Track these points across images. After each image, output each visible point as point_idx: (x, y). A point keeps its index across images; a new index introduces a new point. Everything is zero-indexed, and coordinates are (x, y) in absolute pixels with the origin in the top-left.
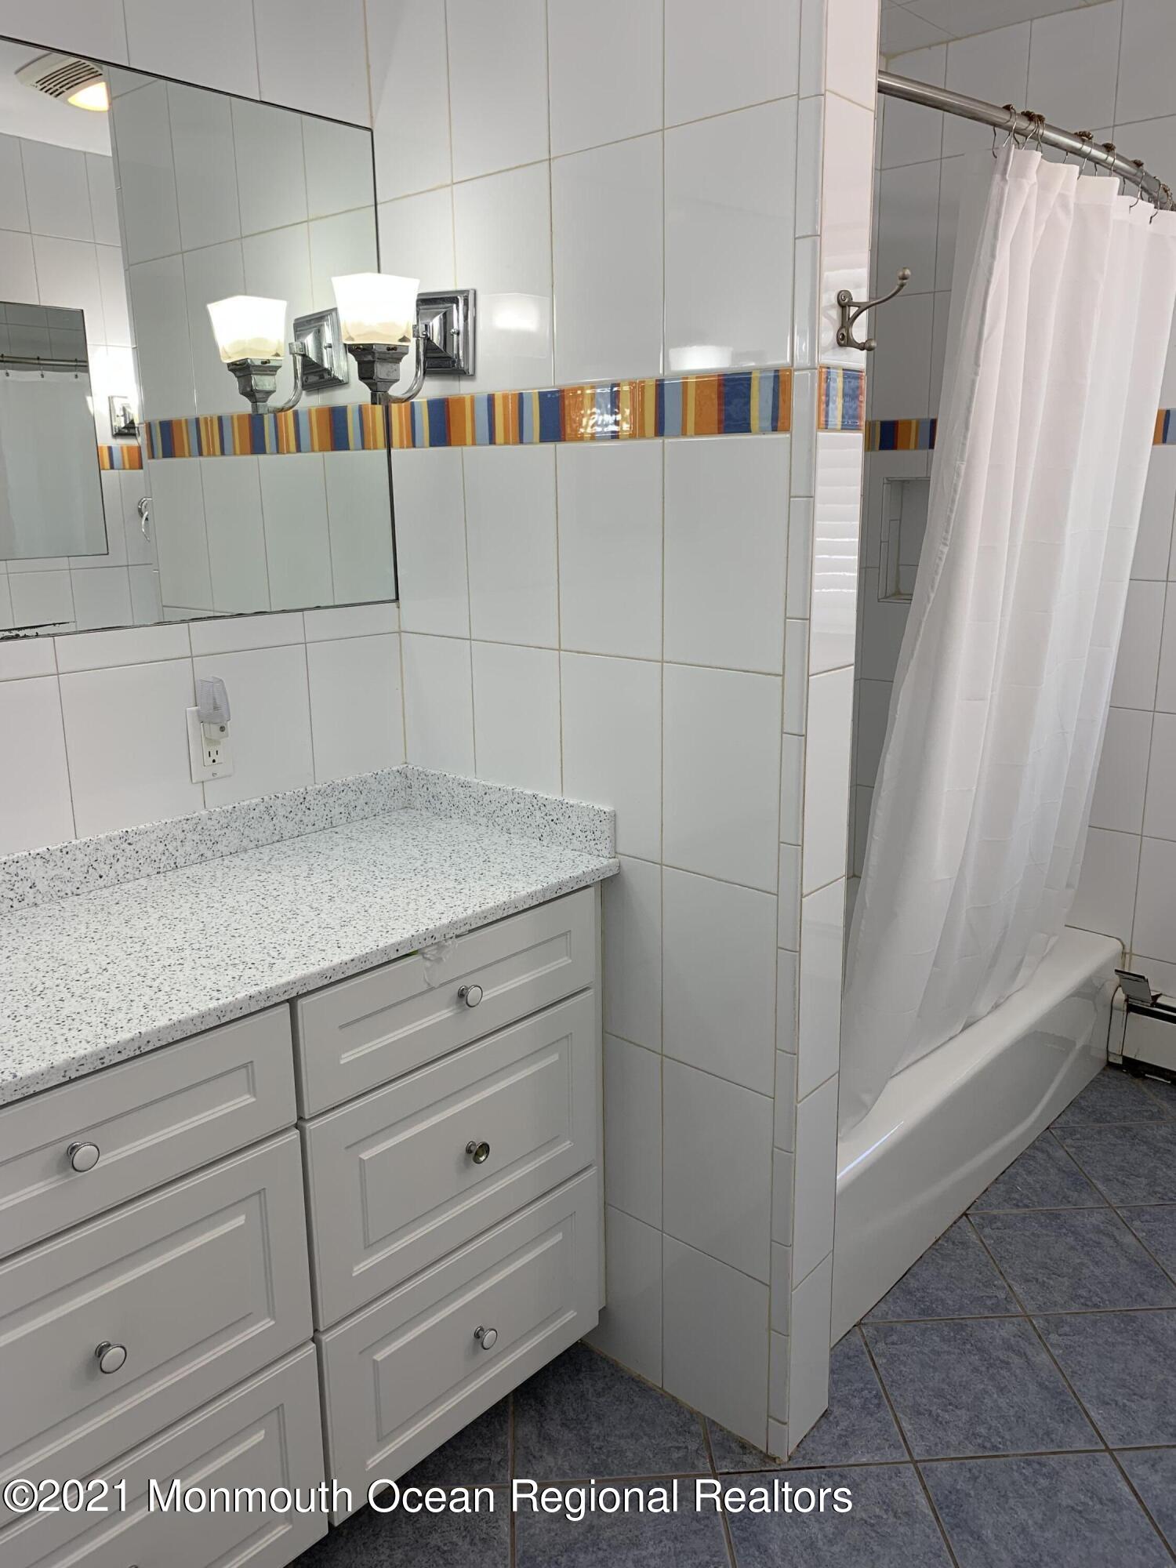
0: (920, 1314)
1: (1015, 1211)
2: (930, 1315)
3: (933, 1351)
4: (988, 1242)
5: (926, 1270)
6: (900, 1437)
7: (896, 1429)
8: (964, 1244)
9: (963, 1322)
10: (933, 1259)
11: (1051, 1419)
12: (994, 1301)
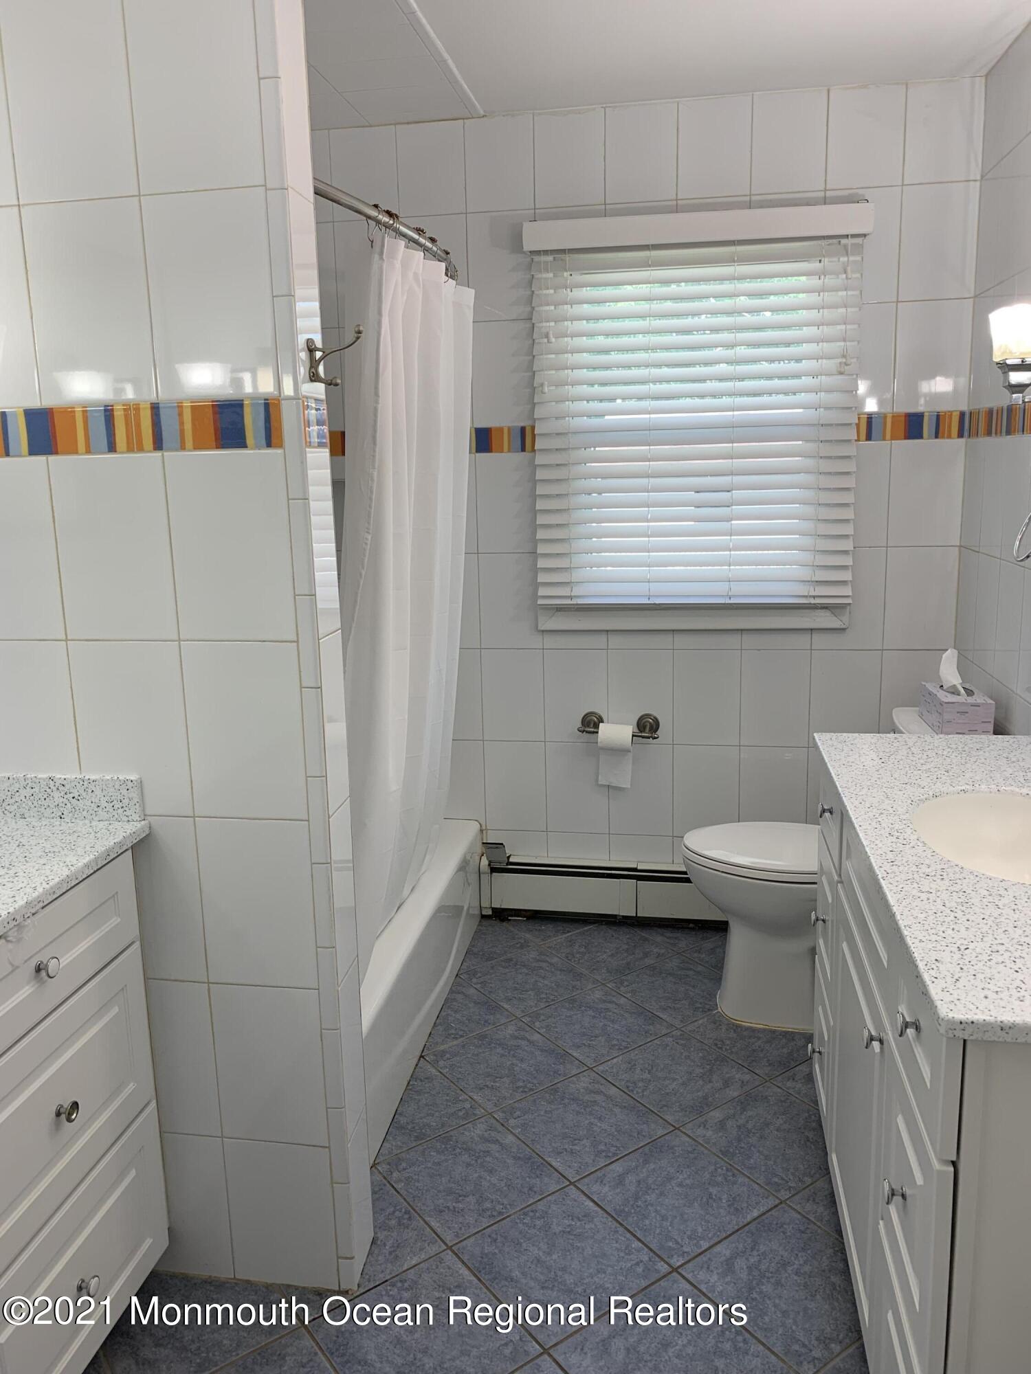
0: (415, 1141)
1: (455, 1042)
2: (422, 1139)
3: (434, 1163)
4: (445, 1071)
5: (408, 1107)
6: (434, 1235)
7: (428, 1229)
8: (429, 1079)
9: (447, 1135)
10: (411, 1097)
11: (529, 1178)
12: (463, 1112)
